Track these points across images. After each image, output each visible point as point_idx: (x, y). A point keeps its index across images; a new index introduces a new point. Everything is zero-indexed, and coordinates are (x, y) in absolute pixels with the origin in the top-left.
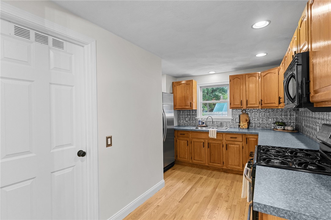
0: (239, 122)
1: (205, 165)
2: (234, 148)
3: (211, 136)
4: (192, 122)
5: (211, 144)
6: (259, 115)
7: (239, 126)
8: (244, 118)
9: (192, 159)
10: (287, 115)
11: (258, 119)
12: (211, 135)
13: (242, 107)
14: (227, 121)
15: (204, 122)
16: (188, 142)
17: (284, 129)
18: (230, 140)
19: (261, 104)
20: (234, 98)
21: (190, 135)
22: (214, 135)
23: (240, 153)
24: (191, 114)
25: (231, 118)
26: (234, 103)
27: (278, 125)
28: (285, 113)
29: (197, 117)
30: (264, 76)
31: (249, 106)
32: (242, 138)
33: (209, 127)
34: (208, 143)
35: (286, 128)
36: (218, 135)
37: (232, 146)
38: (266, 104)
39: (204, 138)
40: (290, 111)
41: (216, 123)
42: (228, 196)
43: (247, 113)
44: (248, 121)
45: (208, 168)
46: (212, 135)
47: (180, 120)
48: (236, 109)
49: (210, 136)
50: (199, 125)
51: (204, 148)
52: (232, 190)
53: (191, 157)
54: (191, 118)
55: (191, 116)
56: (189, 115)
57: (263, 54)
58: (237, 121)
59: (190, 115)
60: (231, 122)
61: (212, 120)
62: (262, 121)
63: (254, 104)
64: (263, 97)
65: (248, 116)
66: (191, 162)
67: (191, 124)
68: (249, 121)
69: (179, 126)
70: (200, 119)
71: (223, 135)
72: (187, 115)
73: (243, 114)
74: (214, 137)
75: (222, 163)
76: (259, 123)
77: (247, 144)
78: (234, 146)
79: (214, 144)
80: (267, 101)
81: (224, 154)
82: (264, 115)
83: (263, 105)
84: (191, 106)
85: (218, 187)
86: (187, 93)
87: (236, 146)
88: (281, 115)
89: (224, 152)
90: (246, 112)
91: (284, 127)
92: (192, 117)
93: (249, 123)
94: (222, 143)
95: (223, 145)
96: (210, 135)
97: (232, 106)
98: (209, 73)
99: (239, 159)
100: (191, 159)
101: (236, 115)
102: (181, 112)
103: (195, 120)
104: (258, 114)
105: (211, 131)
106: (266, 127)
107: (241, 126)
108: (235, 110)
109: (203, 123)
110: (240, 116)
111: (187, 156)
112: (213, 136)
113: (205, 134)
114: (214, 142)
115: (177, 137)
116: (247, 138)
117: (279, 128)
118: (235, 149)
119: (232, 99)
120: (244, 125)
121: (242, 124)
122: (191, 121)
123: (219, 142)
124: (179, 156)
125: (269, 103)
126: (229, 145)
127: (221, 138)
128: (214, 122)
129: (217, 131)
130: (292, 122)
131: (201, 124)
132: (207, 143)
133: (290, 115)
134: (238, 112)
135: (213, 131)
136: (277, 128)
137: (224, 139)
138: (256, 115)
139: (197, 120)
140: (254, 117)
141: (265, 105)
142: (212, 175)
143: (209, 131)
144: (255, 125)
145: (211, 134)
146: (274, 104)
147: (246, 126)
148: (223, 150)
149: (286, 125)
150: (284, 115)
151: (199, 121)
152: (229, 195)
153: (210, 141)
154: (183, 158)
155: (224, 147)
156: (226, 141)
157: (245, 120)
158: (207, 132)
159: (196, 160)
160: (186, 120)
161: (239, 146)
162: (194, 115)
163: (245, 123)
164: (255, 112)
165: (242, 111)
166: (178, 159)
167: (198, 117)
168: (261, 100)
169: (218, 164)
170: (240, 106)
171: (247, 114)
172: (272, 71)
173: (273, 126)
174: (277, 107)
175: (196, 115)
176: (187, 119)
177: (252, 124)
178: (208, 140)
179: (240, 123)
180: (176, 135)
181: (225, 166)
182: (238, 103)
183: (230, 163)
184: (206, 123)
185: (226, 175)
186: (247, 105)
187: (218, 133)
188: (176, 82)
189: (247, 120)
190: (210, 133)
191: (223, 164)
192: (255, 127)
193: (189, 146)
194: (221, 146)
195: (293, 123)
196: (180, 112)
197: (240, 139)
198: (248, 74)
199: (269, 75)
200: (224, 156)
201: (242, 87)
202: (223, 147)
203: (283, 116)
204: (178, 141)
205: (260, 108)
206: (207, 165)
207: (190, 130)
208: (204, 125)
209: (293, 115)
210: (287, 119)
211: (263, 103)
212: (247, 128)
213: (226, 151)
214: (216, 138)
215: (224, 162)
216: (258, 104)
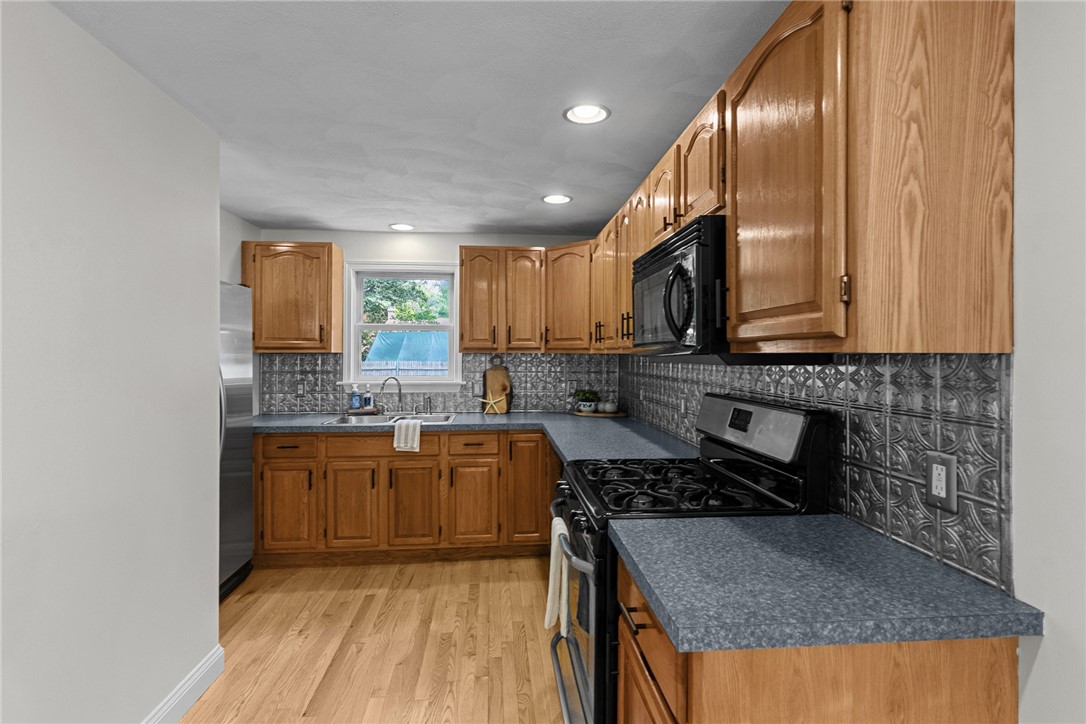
0: (481, 394)
1: (378, 549)
2: (474, 477)
3: (402, 445)
4: (322, 399)
5: (400, 472)
6: (537, 372)
7: (484, 405)
8: (496, 380)
9: (325, 536)
10: (600, 372)
11: (532, 384)
12: (402, 441)
13: (496, 349)
14: (446, 391)
15: (369, 399)
16: (310, 473)
17: (596, 411)
18: (463, 453)
19: (547, 341)
20: (471, 319)
21: (322, 446)
22: (413, 440)
23: (490, 491)
24: (319, 368)
25: (459, 380)
26: (472, 333)
27: (583, 401)
28: (597, 366)
29: (341, 380)
30: (556, 260)
31: (514, 344)
32: (496, 443)
33: (386, 413)
34: (391, 471)
35: (601, 406)
36: (424, 438)
37: (468, 470)
38: (558, 340)
39: (375, 453)
40: (607, 362)
41: (409, 399)
42: (472, 636)
43: (504, 365)
44: (508, 391)
45: (385, 558)
46: (406, 443)
47: (271, 393)
48: (475, 354)
49: (399, 444)
50: (351, 408)
51: (374, 491)
52: (480, 612)
53: (322, 531)
54: (319, 383)
55: (319, 376)
56: (309, 372)
57: (562, 197)
58: (478, 390)
59: (314, 372)
60: (458, 395)
61: (400, 390)
62: (544, 388)
63: (528, 340)
64: (550, 320)
65: (508, 376)
66: (321, 547)
67: (317, 405)
68: (511, 389)
69: (265, 415)
70: (355, 386)
71: (442, 437)
72: (303, 372)
73: (495, 368)
74: (413, 447)
75: (437, 530)
76: (536, 395)
77: (511, 459)
78: (473, 469)
79: (410, 472)
80: (561, 333)
81: (442, 503)
82: (550, 371)
83: (552, 344)
84: (321, 340)
85: (434, 617)
86: (307, 289)
87: (480, 469)
89: (442, 494)
90: (502, 362)
91: (596, 405)
92: (322, 380)
93: (510, 397)
94: (438, 464)
95: (440, 471)
96: (399, 442)
97: (468, 344)
98: (393, 227)
99: (490, 509)
100: (321, 537)
101: (475, 372)
102: (277, 360)
103: (335, 390)
104: (534, 369)
105: (400, 427)
106: (554, 406)
107: (488, 407)
108: (470, 358)
109: (367, 401)
110: (485, 376)
111: (306, 530)
112: (409, 445)
113: (381, 439)
114: (411, 464)
115: (261, 460)
116: (511, 442)
117: (585, 407)
118: (478, 479)
119: (467, 321)
120: (498, 402)
121: (491, 400)
122: (319, 396)
123: (429, 463)
124: (273, 534)
125: (566, 339)
126: (461, 470)
127: (434, 449)
128: (405, 395)
129: (422, 426)
130: (611, 389)
131: (357, 405)
132: (388, 472)
133: (608, 372)
134: (481, 363)
135: (407, 427)
136: (582, 408)
137: (445, 451)
138: (530, 372)
139: (343, 390)
140: (524, 379)
141: (556, 343)
142: (406, 579)
143: (393, 427)
144: (526, 402)
145: (403, 437)
146: (579, 342)
147: (504, 405)
148: (441, 487)
149: (599, 400)
150: (595, 372)
151: (352, 395)
152: (473, 632)
153: (397, 464)
154: (290, 540)
155: (443, 478)
156: (450, 458)
157: (500, 388)
158: (389, 434)
159: (342, 538)
160: (296, 391)
161: (490, 470)
162: (329, 372)
163: (501, 396)
164: (526, 362)
165: (491, 360)
166: (267, 547)
167: (345, 381)
168: (547, 330)
169: (424, 536)
170: (489, 344)
171: (506, 369)
172: (576, 250)
173: (569, 403)
174: (586, 349)
175: (338, 373)
176: (300, 387)
177: (519, 398)
178: (391, 459)
179: (484, 396)
180: (260, 451)
181: (445, 540)
182: (482, 333)
183: (461, 528)
184: (374, 401)
185: (448, 568)
186: (510, 342)
187: (425, 433)
188: (258, 244)
189: (504, 389)
190: (399, 436)
191: (440, 534)
192: (525, 408)
193: (314, 488)
194: (435, 474)
195: (614, 392)
196: (272, 362)
197: (492, 446)
198: (514, 250)
199: (567, 259)
200: (443, 506)
201: (494, 287)
202: (440, 477)
203: (593, 375)
204: (268, 475)
205: (543, 351)
206: (384, 547)
207: (320, 430)
208: (370, 408)
209: (614, 372)
210: (600, 381)
211: (550, 337)
212: (504, 411)
213: (449, 491)
214: (418, 450)
215: (443, 529)
216: (538, 339)
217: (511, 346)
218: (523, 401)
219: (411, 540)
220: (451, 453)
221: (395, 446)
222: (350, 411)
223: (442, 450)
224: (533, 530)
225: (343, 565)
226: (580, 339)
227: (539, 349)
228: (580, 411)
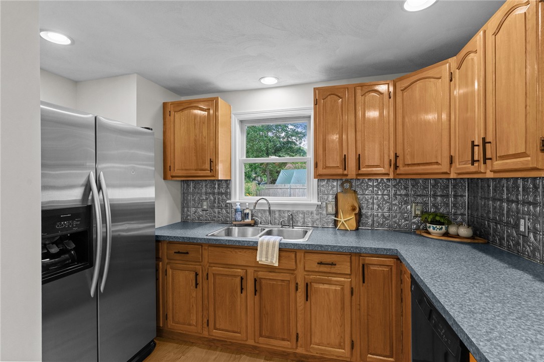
0: (334, 212)
1: (246, 343)
2: (328, 294)
3: (264, 259)
4: (219, 213)
5: (263, 282)
6: (383, 195)
7: (336, 223)
8: (346, 201)
9: (208, 325)
10: (447, 196)
11: (379, 205)
12: (264, 256)
13: (347, 175)
14: (305, 209)
15: (248, 214)
16: (197, 274)
17: (447, 234)
18: (317, 270)
19: (396, 167)
20: (324, 149)
21: (205, 253)
22: (273, 256)
23: (343, 308)
24: (216, 191)
25: (315, 201)
26: (325, 161)
27: (432, 222)
28: (442, 190)
29: (230, 199)
30: (406, 88)
31: (364, 170)
32: (349, 264)
33: (259, 225)
34: (255, 280)
35: (452, 230)
36: (283, 254)
37: (321, 286)
38: (408, 165)
39: (244, 263)
40: (454, 187)
41: (277, 215)
43: (354, 189)
44: (357, 211)
45: (253, 352)
46: (267, 257)
47: (188, 207)
48: (328, 180)
49: (261, 258)
50: (236, 221)
51: (243, 295)
53: (205, 320)
54: (217, 201)
55: (217, 197)
56: (210, 193)
58: (331, 209)
59: (214, 194)
60: (315, 212)
61: (270, 208)
62: (390, 209)
63: (377, 166)
64: (399, 148)
65: (357, 199)
66: (205, 334)
67: (215, 217)
68: (360, 210)
69: (185, 223)
70: (238, 204)
71: (298, 254)
72: (206, 193)
73: (344, 191)
74: (272, 262)
75: (294, 336)
76: (383, 215)
77: (364, 282)
78: (326, 286)
79: (271, 282)
80: (413, 158)
81: (299, 312)
82: (395, 194)
83: (402, 169)
84: (211, 170)
86: (202, 132)
87: (333, 287)
88: (435, 196)
89: (298, 305)
90: (351, 186)
91: (447, 229)
92: (219, 199)
93: (359, 216)
94: (295, 278)
95: (297, 284)
96: (261, 257)
97: (321, 171)
98: (262, 81)
99: (343, 325)
100: (205, 325)
101: (328, 194)
102: (192, 185)
103: (226, 206)
104: (380, 193)
105: (262, 243)
106: (400, 225)
107: (339, 224)
108: (324, 183)
109: (246, 216)
110: (336, 198)
111: (195, 318)
112: (269, 260)
113: (247, 251)
114: (272, 275)
115: (166, 261)
116: (363, 265)
117: (435, 230)
118: (332, 296)
119: (321, 151)
120: (347, 220)
121: (342, 219)
122: (216, 210)
123: (287, 277)
124: (173, 318)
125: (419, 164)
126: (315, 285)
127: (292, 265)
128: (274, 211)
129: (280, 244)
130: (459, 212)
131: (239, 218)
132: (253, 281)
133: (455, 196)
134: (333, 187)
135: (268, 244)
136: (431, 230)
137: (300, 266)
138: (377, 194)
139: (232, 207)
140: (371, 201)
141: (407, 168)
143: (256, 243)
144: (373, 221)
145: (264, 253)
146: (435, 166)
147: (353, 223)
148: (298, 298)
149: (449, 223)
150: (441, 196)
151: (236, 211)
153: (261, 274)
154: (184, 324)
155: (299, 290)
156: (306, 273)
157: (350, 208)
158: (252, 248)
159: (220, 330)
160: (202, 206)
161: (342, 289)
162: (223, 194)
163: (350, 215)
164: (373, 186)
165: (342, 185)
166: (169, 327)
167: (232, 200)
168: (396, 156)
169: (283, 340)
170: (340, 171)
171: (355, 192)
172: (429, 73)
173: (414, 223)
174: (446, 173)
175: (228, 194)
176: (205, 203)
177: (367, 217)
178: (256, 269)
179: (336, 214)
180: (165, 254)
181: (301, 347)
182: (334, 161)
183: (316, 339)
184: (252, 215)
186: (359, 169)
187: (283, 250)
188: (173, 103)
189: (354, 209)
190: (261, 251)
191: (297, 340)
192: (372, 225)
193: (200, 286)
194: (293, 286)
195: (462, 215)
196: (188, 186)
197: (344, 266)
198: (362, 86)
200: (300, 316)
201: (345, 121)
202: (297, 289)
203: (439, 198)
204: (170, 272)
205: (391, 176)
206: (251, 342)
207: (203, 242)
208: (248, 221)
209: (462, 196)
210: (447, 205)
211: (400, 163)
212: (354, 229)
213: (305, 304)
214: (277, 265)
215: (299, 335)
216: (387, 166)
217: (360, 172)
218: (370, 221)
219: (273, 342)
220: (306, 269)
221: (258, 259)
222: (234, 223)
223: (299, 265)
224: (388, 354)
225: (221, 350)
226: (437, 163)
227: (388, 174)
228: (429, 233)
